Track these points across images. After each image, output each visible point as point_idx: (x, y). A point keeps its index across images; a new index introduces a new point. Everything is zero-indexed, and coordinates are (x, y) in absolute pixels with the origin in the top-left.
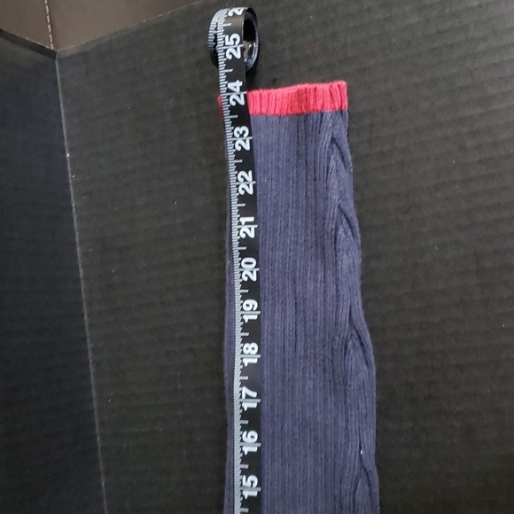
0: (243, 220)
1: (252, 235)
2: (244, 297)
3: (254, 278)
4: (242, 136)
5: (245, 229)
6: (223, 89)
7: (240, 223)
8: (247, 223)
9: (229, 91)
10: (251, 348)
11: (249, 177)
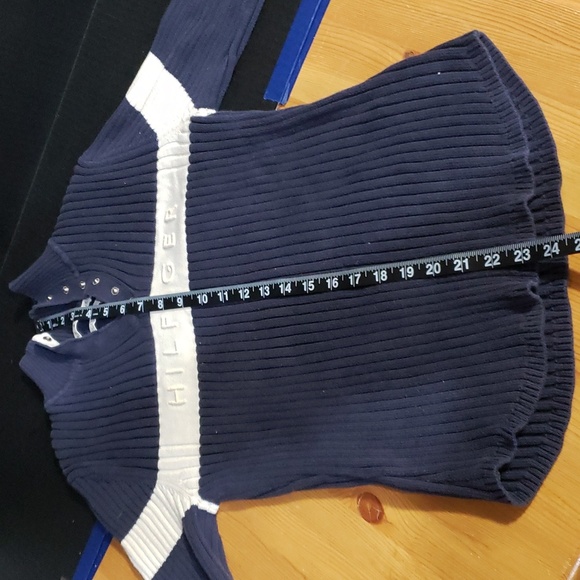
0: (466, 261)
1: (456, 269)
2: (415, 267)
3: (428, 273)
4: (524, 255)
5: (460, 263)
6: (553, 239)
7: (464, 259)
8: (464, 264)
9: (553, 244)
10: (384, 276)
11: (496, 263)
